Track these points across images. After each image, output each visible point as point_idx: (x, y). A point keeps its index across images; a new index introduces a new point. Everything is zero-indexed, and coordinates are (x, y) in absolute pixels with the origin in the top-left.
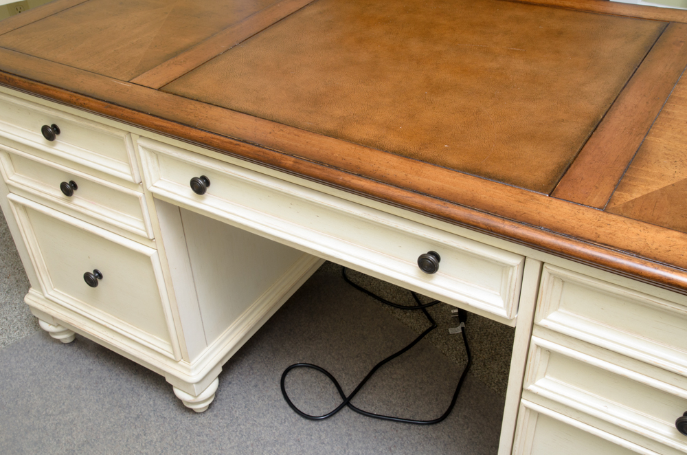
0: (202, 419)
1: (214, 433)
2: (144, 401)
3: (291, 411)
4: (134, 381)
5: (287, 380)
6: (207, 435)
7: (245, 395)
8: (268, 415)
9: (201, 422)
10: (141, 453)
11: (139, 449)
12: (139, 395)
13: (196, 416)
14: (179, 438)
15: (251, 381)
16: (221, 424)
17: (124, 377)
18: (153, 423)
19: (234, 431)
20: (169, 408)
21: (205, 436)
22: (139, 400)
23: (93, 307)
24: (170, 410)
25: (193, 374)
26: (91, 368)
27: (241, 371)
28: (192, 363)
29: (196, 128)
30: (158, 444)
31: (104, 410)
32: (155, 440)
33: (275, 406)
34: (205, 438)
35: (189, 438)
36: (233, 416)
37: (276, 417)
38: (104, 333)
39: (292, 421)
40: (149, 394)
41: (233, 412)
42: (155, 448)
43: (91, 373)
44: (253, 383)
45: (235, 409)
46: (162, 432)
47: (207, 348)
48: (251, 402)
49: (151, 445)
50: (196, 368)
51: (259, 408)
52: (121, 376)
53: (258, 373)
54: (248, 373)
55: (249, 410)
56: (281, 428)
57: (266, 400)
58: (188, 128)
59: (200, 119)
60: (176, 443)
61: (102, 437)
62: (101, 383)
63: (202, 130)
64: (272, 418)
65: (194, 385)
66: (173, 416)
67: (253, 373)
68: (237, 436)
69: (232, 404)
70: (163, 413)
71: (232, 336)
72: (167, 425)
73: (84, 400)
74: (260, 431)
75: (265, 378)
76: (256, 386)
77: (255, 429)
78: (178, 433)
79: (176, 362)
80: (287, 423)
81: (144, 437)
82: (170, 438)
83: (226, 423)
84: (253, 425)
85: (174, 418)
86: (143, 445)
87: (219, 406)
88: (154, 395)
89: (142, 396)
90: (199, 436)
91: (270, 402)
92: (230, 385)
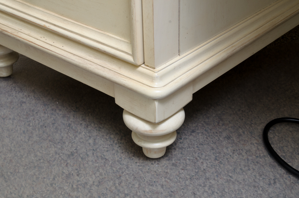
0: (155, 167)
1: (172, 184)
2: (82, 138)
3: (282, 171)
4: (72, 117)
5: (270, 135)
6: (162, 186)
7: (214, 146)
8: (249, 172)
9: (155, 169)
10: (69, 195)
11: (68, 191)
12: (77, 132)
14: (123, 184)
15: (221, 132)
16: (182, 176)
17: (61, 113)
18: (90, 163)
19: (200, 185)
20: (113, 149)
21: (159, 187)
22: (76, 136)
23: (32, 6)
24: (114, 152)
25: (156, 84)
26: (24, 100)
27: (207, 120)
28: (157, 69)
30: (94, 188)
31: (30, 143)
32: (91, 183)
33: (257, 163)
34: (160, 189)
35: (137, 186)
36: (199, 168)
37: (261, 176)
38: (43, 39)
39: (285, 183)
40: (89, 132)
41: (199, 163)
42: (90, 192)
43: (23, 105)
44: (224, 134)
45: (201, 161)
46: (101, 174)
47: (178, 58)
48: (222, 155)
49: (84, 187)
50: (162, 77)
51: (235, 162)
52: (58, 111)
53: (230, 125)
54: (217, 124)
55: (221, 163)
56: (270, 190)
57: (244, 154)
60: (119, 190)
61: (21, 170)
62: (33, 115)
64: (255, 176)
65: (156, 103)
66: (117, 159)
67: (223, 125)
68: (205, 191)
69: (197, 155)
70: (105, 154)
71: (212, 53)
72: (108, 168)
73: (8, 130)
74: (239, 190)
75: (241, 131)
76: (228, 138)
77: (232, 187)
78: (122, 178)
79: (134, 66)
80: (278, 185)
81: (77, 177)
82: (111, 183)
83: (189, 175)
84: (228, 181)
85: (118, 161)
86: (74, 186)
87: (179, 155)
88: (95, 133)
89: (80, 133)
90: (152, 185)
91: (250, 158)
92: (194, 134)
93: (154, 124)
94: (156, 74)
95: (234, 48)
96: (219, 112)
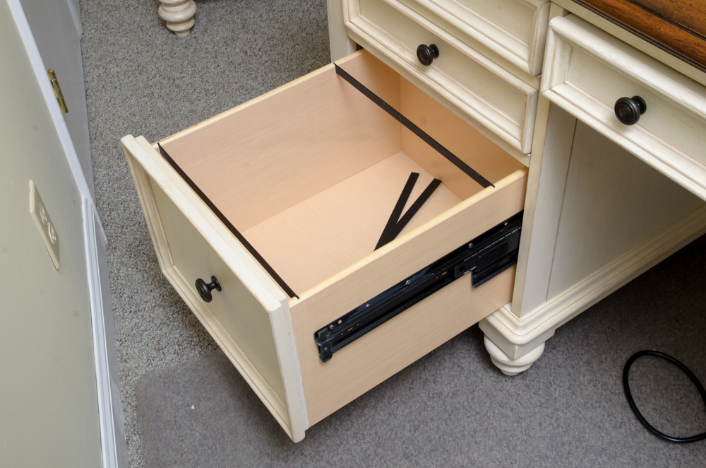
0: (508, 385)
1: (521, 409)
3: (631, 415)
5: (633, 368)
6: (512, 409)
7: (572, 371)
8: (599, 410)
9: (508, 388)
10: (426, 404)
11: (424, 398)
13: (501, 378)
14: (475, 400)
15: (582, 354)
16: (533, 401)
18: (447, 370)
19: (548, 416)
20: (470, 357)
21: (509, 410)
24: (471, 359)
25: (519, 333)
27: (571, 335)
28: (523, 318)
29: (671, 22)
30: (448, 400)
32: (446, 394)
33: (610, 400)
34: (509, 413)
35: (488, 404)
36: (551, 395)
37: (609, 416)
39: (630, 429)
41: (552, 389)
42: (444, 403)
44: (585, 358)
45: (555, 386)
46: (456, 386)
47: (545, 304)
48: (578, 383)
49: (439, 398)
50: (524, 327)
51: (588, 395)
53: (595, 347)
54: (580, 342)
55: (573, 393)
56: (614, 434)
57: (599, 387)
58: (657, 18)
59: (680, 8)
60: (471, 407)
63: (681, 27)
64: (604, 415)
65: (517, 347)
66: (472, 369)
67: (587, 344)
68: (551, 423)
69: (552, 378)
70: (461, 361)
71: (581, 295)
72: (463, 379)
74: (584, 428)
75: (604, 356)
76: (588, 363)
77: (578, 423)
78: (475, 393)
80: (623, 430)
81: (433, 385)
82: (464, 398)
83: (539, 401)
84: (575, 416)
85: (473, 371)
86: (431, 395)
87: (535, 376)
90: (502, 407)
91: (604, 393)
92: (554, 351)
93: (512, 359)
94: (520, 324)
95: (607, 287)
96: (587, 327)
